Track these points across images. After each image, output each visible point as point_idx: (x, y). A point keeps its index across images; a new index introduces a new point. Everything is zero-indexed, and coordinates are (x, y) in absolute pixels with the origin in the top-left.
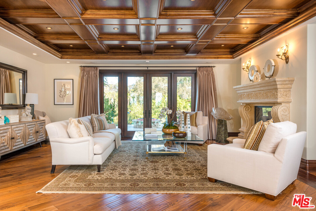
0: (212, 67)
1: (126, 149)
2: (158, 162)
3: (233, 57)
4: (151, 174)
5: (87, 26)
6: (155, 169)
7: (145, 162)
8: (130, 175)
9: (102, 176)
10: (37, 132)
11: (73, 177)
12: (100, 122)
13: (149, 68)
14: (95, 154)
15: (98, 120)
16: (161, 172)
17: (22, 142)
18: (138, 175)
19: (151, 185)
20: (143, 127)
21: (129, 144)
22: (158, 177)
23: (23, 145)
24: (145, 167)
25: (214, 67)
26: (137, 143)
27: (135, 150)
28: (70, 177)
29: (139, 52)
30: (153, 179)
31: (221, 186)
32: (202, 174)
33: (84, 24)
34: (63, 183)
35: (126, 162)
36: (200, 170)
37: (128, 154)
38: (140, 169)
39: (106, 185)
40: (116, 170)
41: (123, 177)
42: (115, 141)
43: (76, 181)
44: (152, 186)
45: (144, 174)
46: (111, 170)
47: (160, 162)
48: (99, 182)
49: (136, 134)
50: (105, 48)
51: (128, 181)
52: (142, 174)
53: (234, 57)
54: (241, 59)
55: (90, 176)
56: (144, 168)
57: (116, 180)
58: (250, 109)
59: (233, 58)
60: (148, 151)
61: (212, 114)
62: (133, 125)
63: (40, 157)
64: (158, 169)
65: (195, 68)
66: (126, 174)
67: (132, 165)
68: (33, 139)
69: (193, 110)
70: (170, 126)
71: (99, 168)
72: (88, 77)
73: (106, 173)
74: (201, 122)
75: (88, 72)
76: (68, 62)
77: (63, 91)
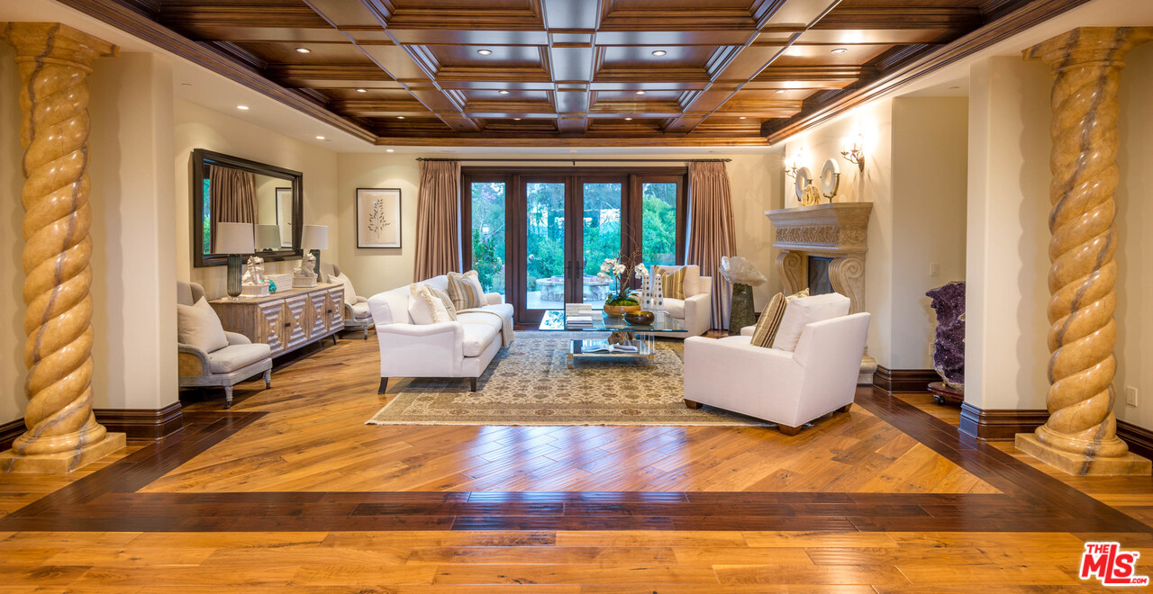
0: (723, 161)
1: (524, 350)
2: (593, 375)
3: (767, 142)
4: (576, 396)
5: (445, 92)
6: (586, 387)
7: (567, 374)
8: (536, 396)
9: (481, 398)
10: (330, 311)
11: (425, 399)
12: (468, 289)
13: (578, 164)
14: (465, 357)
15: (465, 286)
16: (597, 393)
17: (303, 334)
18: (551, 397)
19: (576, 412)
20: (563, 299)
21: (532, 340)
22: (590, 400)
23: (305, 339)
24: (564, 384)
25: (728, 160)
26: (548, 337)
27: (546, 353)
28: (419, 400)
29: (554, 128)
30: (579, 403)
31: (707, 415)
32: (677, 395)
33: (439, 88)
34: (408, 409)
35: (526, 374)
36: (674, 388)
37: (531, 360)
38: (555, 388)
39: (491, 412)
40: (507, 388)
41: (521, 400)
42: (501, 331)
43: (432, 406)
44: (577, 414)
45: (562, 395)
46: (497, 388)
47: (597, 374)
48: (477, 408)
49: (546, 316)
50: (476, 123)
51: (532, 406)
52: (558, 396)
53: (771, 141)
54: (784, 148)
55: (458, 398)
56: (563, 386)
57: (510, 406)
58: (799, 262)
59: (769, 143)
60: (572, 352)
61: (720, 270)
62: (538, 294)
63: (341, 364)
64: (591, 388)
65: (682, 164)
66: (528, 395)
67: (539, 380)
68: (322, 326)
69: (680, 260)
70: (620, 299)
71: (473, 384)
72: (436, 184)
73: (488, 394)
74: (695, 289)
75: (436, 173)
76: (390, 150)
77: (377, 215)
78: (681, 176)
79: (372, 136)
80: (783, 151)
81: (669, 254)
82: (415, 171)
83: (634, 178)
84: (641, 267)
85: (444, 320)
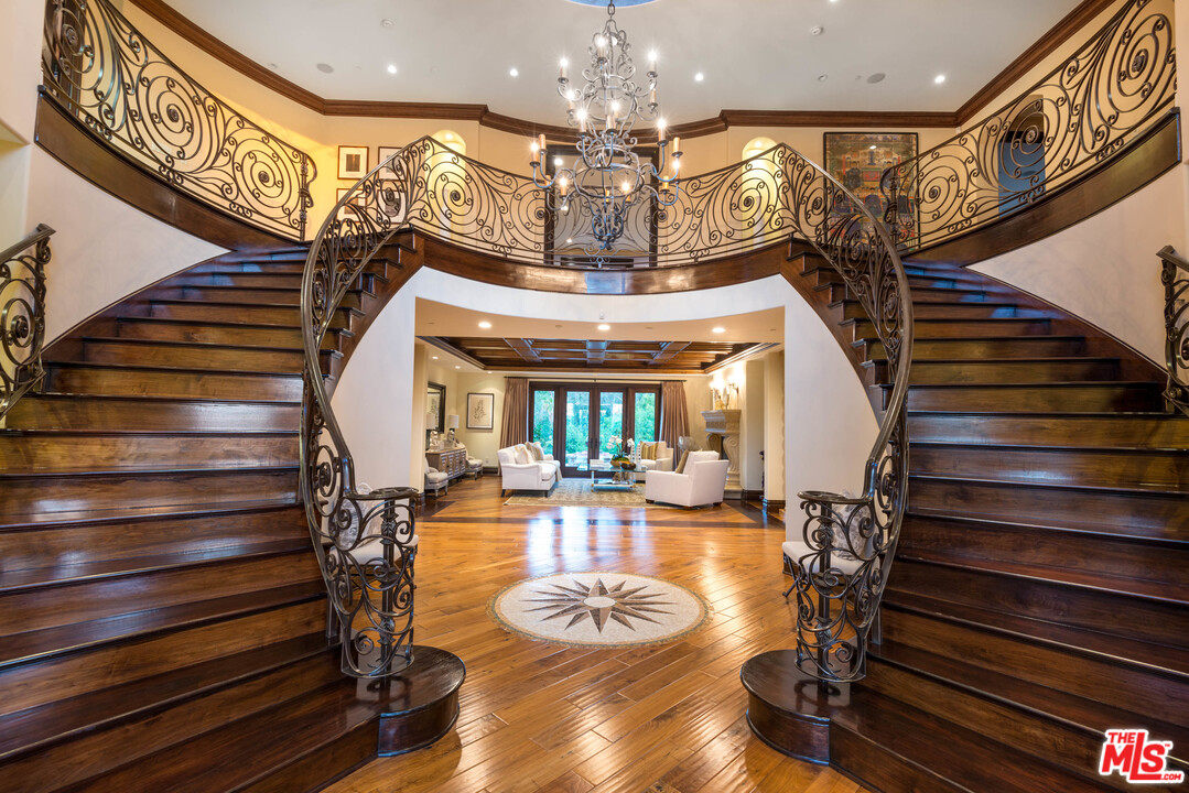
0: (681, 381)
1: (567, 485)
2: (604, 494)
3: (704, 373)
4: (595, 499)
6: (600, 497)
7: (591, 493)
8: (576, 499)
9: (551, 499)
11: (525, 498)
12: (538, 450)
13: (598, 382)
15: (535, 449)
18: (584, 500)
20: (588, 456)
21: (570, 482)
22: (602, 501)
24: (589, 495)
25: (683, 381)
26: (579, 480)
27: (579, 486)
28: (522, 498)
30: (597, 501)
34: (519, 501)
35: (570, 493)
36: (640, 496)
37: (571, 489)
38: (585, 497)
39: (557, 503)
40: (562, 497)
42: (555, 474)
43: (529, 500)
44: (596, 504)
46: (557, 496)
51: (575, 502)
52: (587, 499)
53: (706, 372)
55: (540, 499)
57: (565, 501)
61: (678, 445)
64: (603, 497)
65: (657, 383)
66: (572, 499)
67: (577, 495)
68: (458, 470)
69: (657, 439)
70: (620, 457)
71: (546, 493)
72: (515, 391)
73: (553, 497)
74: (663, 455)
75: (515, 386)
76: (490, 372)
77: (479, 409)
78: (657, 389)
79: (482, 365)
80: (712, 377)
81: (651, 436)
82: (503, 383)
83: (630, 390)
84: (631, 440)
85: (532, 463)
